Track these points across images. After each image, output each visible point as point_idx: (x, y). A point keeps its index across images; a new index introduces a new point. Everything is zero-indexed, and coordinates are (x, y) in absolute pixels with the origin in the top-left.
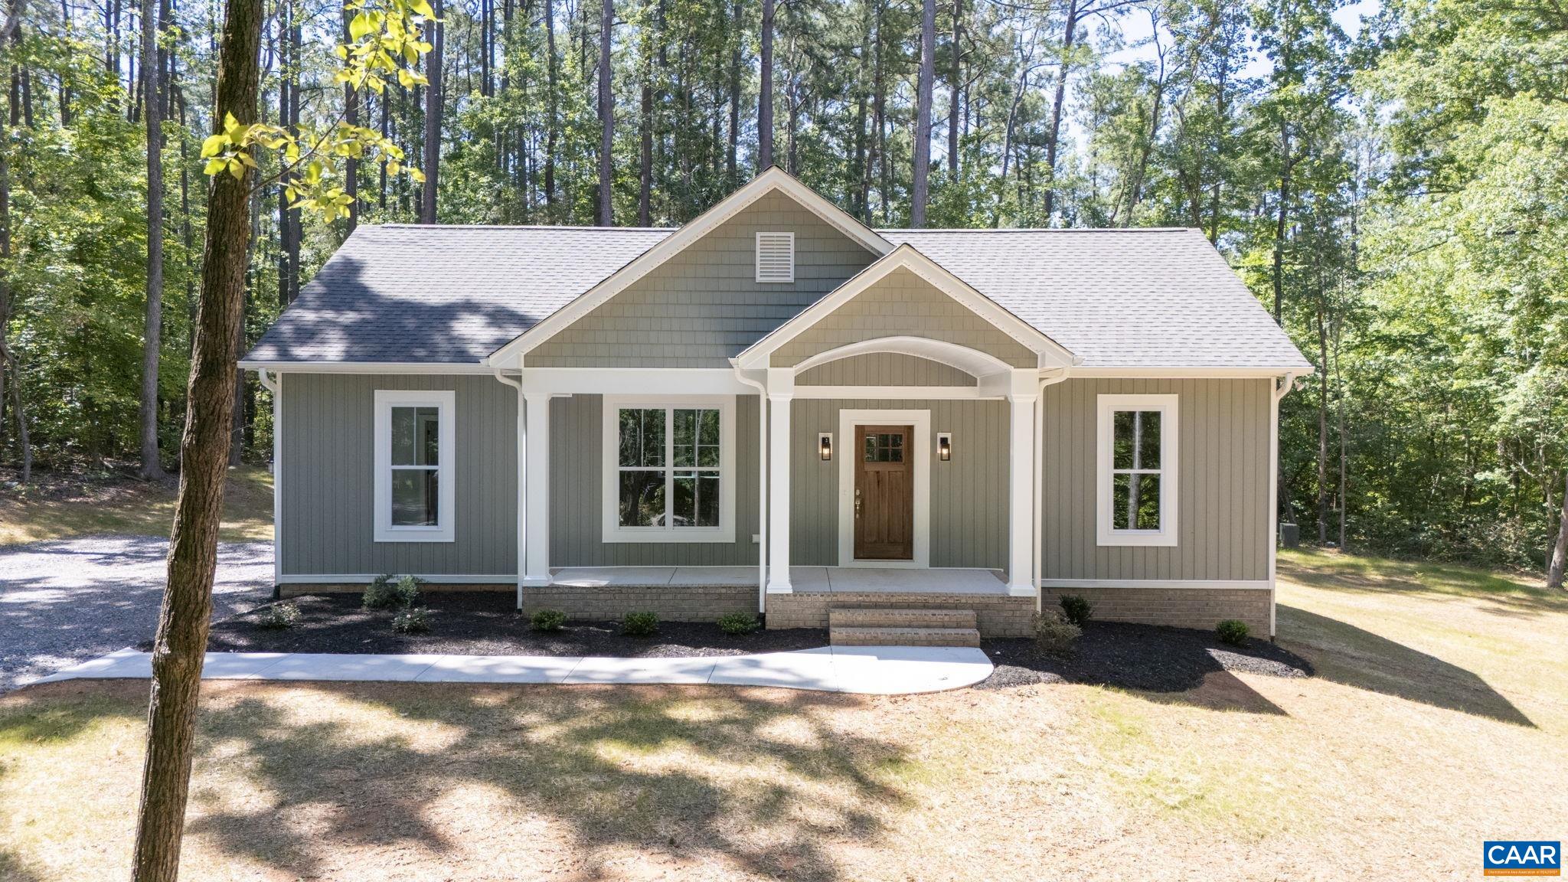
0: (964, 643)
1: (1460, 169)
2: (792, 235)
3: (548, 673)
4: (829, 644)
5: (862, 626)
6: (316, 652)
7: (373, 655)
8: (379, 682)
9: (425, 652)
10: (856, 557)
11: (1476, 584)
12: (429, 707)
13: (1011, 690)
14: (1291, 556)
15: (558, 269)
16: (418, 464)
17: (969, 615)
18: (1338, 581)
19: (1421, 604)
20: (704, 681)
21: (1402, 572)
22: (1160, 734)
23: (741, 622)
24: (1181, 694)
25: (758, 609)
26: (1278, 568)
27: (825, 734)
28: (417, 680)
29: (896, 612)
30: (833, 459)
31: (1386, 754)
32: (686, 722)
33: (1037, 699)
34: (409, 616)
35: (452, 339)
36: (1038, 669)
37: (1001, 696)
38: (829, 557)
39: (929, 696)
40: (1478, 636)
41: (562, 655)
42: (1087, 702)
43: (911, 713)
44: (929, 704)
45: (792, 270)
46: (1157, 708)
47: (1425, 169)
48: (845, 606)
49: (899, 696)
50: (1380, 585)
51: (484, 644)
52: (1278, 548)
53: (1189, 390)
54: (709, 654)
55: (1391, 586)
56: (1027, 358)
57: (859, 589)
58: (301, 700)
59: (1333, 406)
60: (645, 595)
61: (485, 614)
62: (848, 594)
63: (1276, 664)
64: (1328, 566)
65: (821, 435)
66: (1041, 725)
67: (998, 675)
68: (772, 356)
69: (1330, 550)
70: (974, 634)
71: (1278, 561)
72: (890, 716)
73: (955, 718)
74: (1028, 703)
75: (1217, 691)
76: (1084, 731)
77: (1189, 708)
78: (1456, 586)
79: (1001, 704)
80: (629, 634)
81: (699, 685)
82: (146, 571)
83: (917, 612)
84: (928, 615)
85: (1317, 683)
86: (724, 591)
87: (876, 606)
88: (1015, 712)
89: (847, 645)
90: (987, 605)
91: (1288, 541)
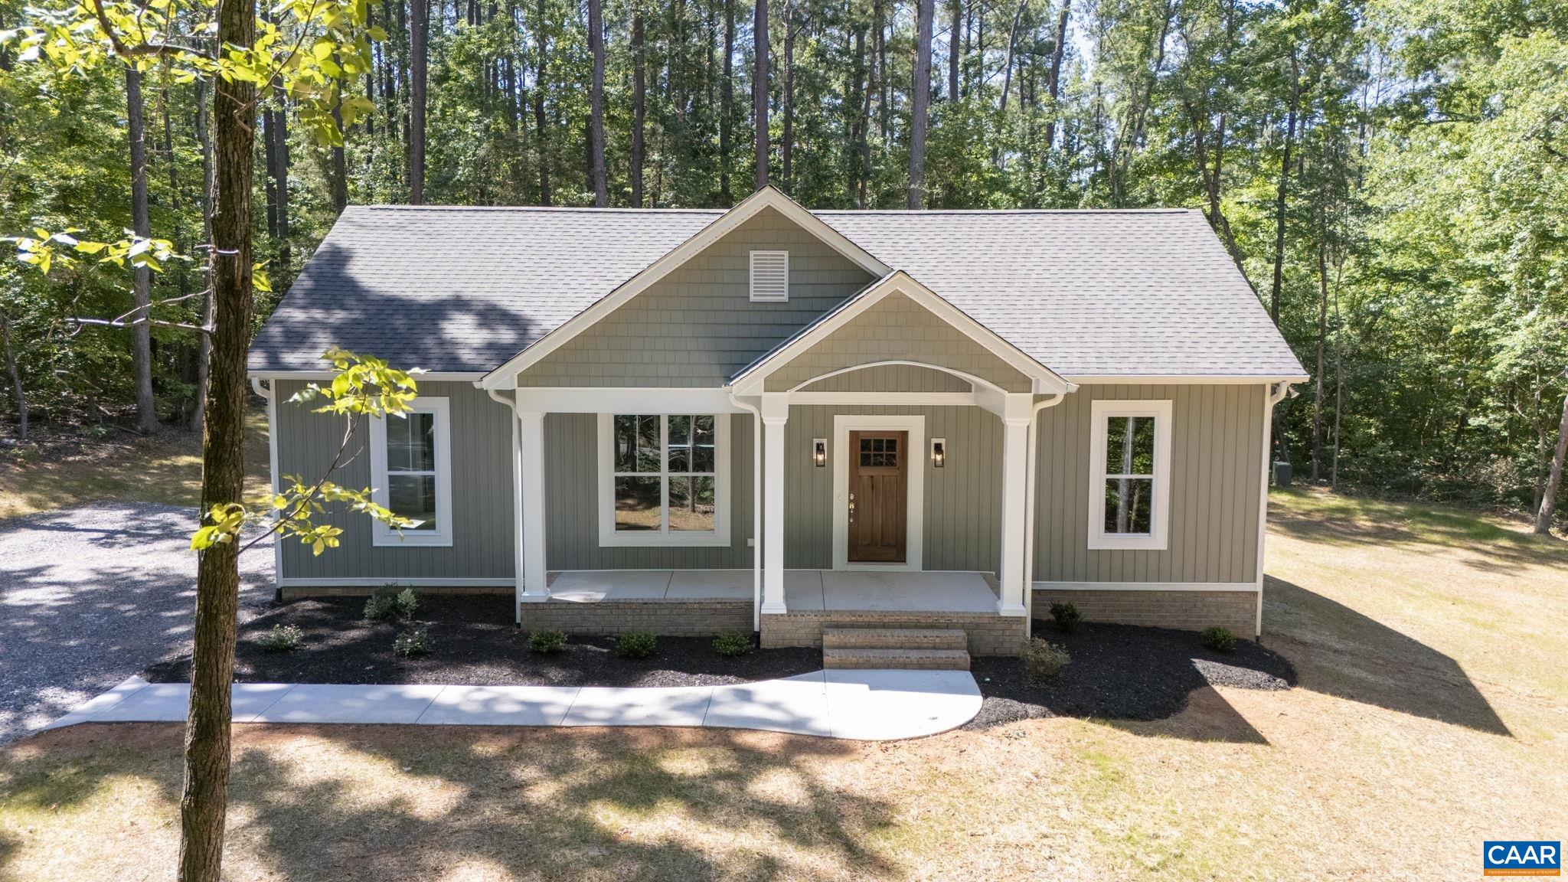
0: (954, 666)
1: (1471, 96)
2: (786, 253)
3: (547, 710)
4: (822, 668)
5: (855, 647)
6: (320, 682)
7: (375, 686)
8: (382, 725)
9: (426, 682)
10: (851, 560)
11: (1464, 531)
12: (432, 759)
13: (999, 730)
14: (1283, 498)
15: (550, 259)
16: (415, 469)
17: (960, 635)
18: (1328, 529)
19: (1407, 558)
20: (698, 722)
21: (1390, 516)
22: (1141, 777)
23: (736, 644)
24: (1165, 722)
25: (752, 624)
26: (1269, 514)
27: (816, 791)
28: (420, 722)
29: (888, 633)
30: (827, 466)
31: (1361, 788)
32: (682, 777)
33: (1024, 741)
34: (409, 640)
35: (442, 343)
36: (1026, 702)
37: (988, 739)
38: (823, 560)
39: (919, 742)
40: (1462, 603)
41: (560, 684)
42: (1073, 742)
43: (901, 763)
44: (919, 752)
45: (786, 289)
46: (1142, 741)
47: (1435, 97)
48: (838, 626)
49: (889, 742)
50: (1367, 534)
51: (482, 670)
52: (1271, 489)
53: (1183, 396)
54: (705, 683)
55: (1382, 536)
56: (1019, 382)
57: (852, 607)
58: (306, 751)
59: (1331, 338)
60: (641, 610)
61: (482, 626)
62: (842, 613)
63: (1259, 674)
64: (1318, 511)
65: (816, 441)
66: (1027, 774)
67: (987, 710)
68: (766, 380)
69: (1322, 489)
70: (963, 656)
71: (1270, 505)
72: (882, 769)
73: (944, 768)
74: (1016, 747)
75: (1200, 716)
76: (1068, 778)
77: (1172, 740)
78: (1444, 533)
79: (988, 746)
80: (626, 657)
81: (695, 728)
82: (149, 557)
83: (907, 632)
84: (920, 635)
85: (1299, 693)
86: (719, 606)
87: (869, 626)
88: (1002, 759)
89: (840, 668)
90: (978, 625)
91: (1281, 481)
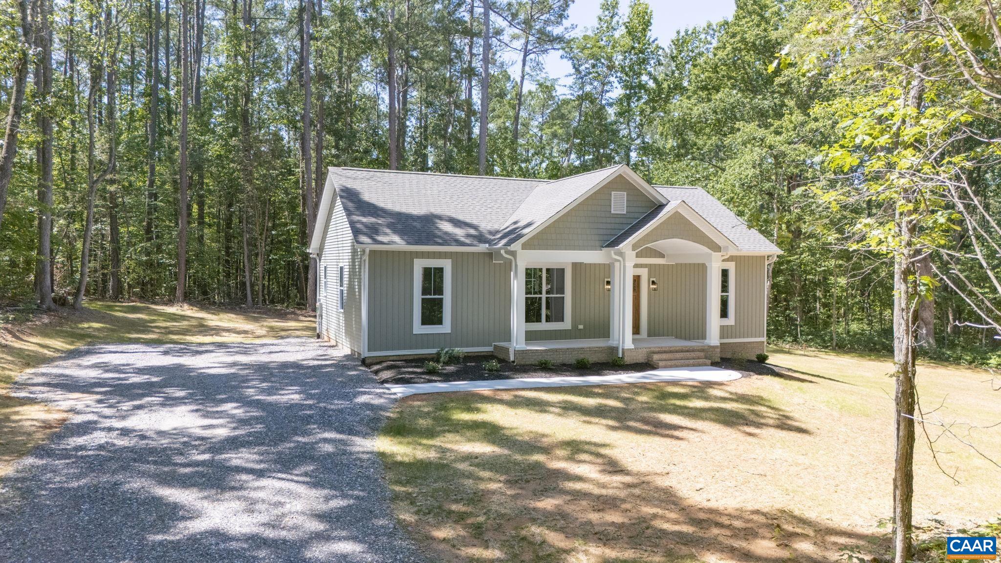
0: (705, 365)
2: (626, 194)
4: (658, 368)
16: (434, 294)
25: (619, 355)
29: (676, 354)
45: (625, 208)
48: (656, 352)
53: (738, 260)
56: (716, 248)
65: (606, 280)
68: (633, 245)
70: (708, 361)
84: (687, 354)
89: (665, 367)
